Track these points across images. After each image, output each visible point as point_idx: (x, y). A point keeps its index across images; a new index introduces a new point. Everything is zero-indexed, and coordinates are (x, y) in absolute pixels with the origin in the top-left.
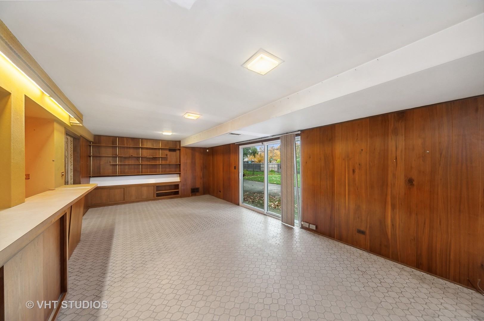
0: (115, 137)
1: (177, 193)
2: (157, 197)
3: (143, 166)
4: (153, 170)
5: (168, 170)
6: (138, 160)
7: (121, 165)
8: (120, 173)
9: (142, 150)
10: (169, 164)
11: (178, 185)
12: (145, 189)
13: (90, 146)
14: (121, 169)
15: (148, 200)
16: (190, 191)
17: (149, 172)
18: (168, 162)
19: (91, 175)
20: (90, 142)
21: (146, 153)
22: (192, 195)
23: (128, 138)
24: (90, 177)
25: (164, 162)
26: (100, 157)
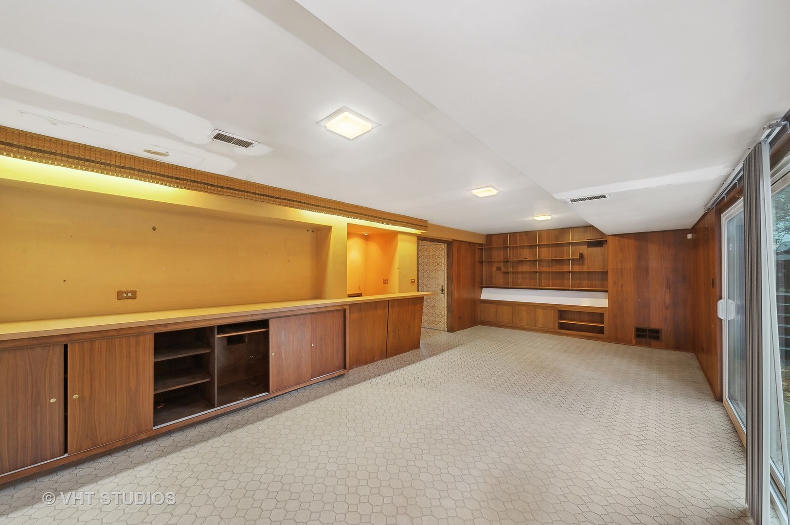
0: (506, 234)
1: (601, 331)
2: (558, 329)
3: (542, 276)
4: (558, 282)
5: (585, 282)
6: (534, 265)
7: (513, 273)
8: (512, 284)
9: (540, 249)
10: (588, 272)
11: (602, 315)
12: (540, 313)
13: (482, 249)
14: (513, 279)
15: (544, 330)
16: (632, 333)
17: (551, 285)
18: (585, 269)
19: (484, 286)
20: (482, 245)
21: (546, 254)
22: (637, 344)
23: (520, 233)
24: (482, 287)
25: (577, 269)
26: (492, 262)
